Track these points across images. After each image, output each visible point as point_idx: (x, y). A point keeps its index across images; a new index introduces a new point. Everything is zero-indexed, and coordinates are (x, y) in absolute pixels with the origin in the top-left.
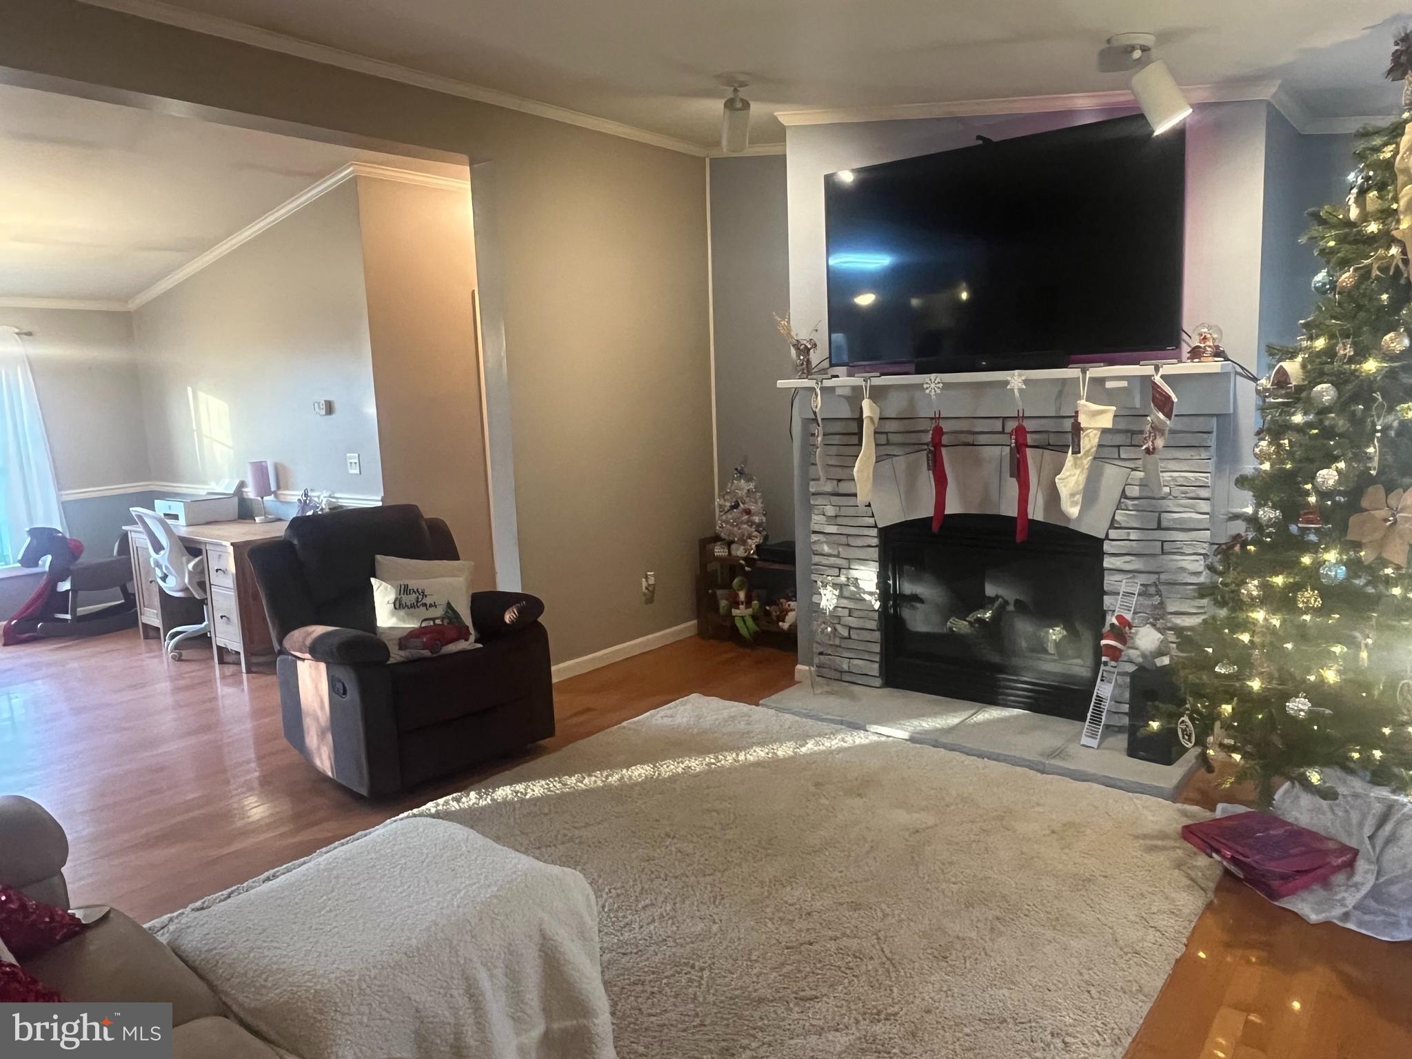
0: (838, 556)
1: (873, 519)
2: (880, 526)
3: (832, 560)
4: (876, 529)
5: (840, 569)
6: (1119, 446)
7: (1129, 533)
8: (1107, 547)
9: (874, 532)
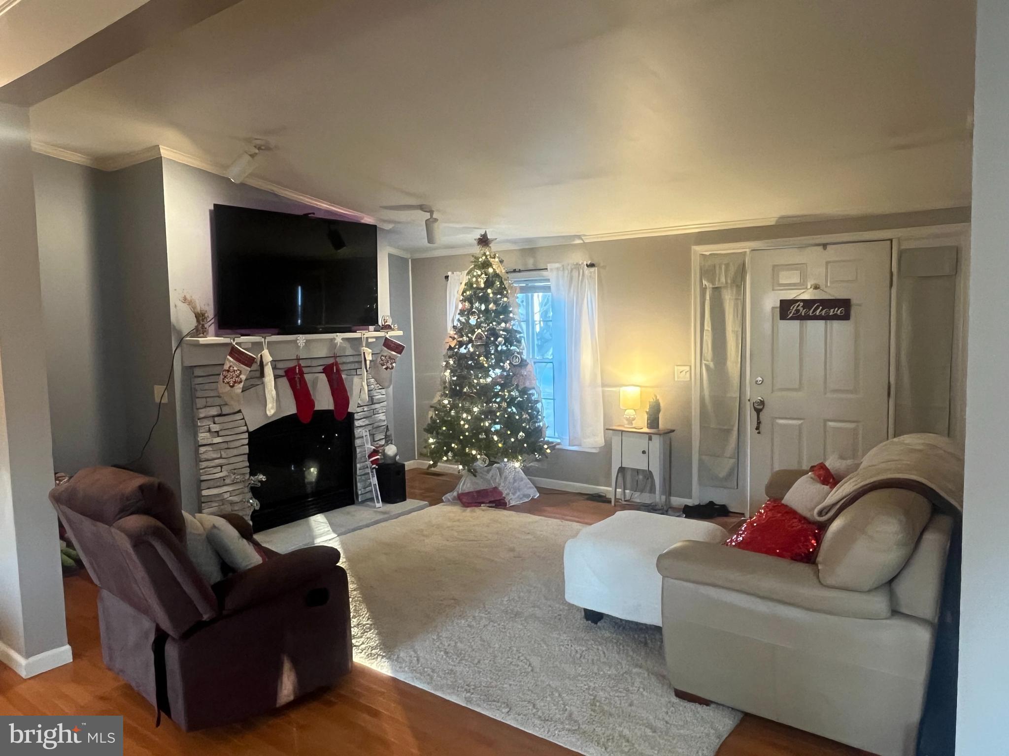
0: (221, 458)
1: (246, 427)
2: (251, 430)
3: (217, 462)
4: (247, 434)
5: (221, 467)
6: (356, 369)
7: (363, 409)
8: (356, 416)
9: (246, 435)
